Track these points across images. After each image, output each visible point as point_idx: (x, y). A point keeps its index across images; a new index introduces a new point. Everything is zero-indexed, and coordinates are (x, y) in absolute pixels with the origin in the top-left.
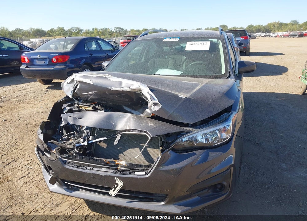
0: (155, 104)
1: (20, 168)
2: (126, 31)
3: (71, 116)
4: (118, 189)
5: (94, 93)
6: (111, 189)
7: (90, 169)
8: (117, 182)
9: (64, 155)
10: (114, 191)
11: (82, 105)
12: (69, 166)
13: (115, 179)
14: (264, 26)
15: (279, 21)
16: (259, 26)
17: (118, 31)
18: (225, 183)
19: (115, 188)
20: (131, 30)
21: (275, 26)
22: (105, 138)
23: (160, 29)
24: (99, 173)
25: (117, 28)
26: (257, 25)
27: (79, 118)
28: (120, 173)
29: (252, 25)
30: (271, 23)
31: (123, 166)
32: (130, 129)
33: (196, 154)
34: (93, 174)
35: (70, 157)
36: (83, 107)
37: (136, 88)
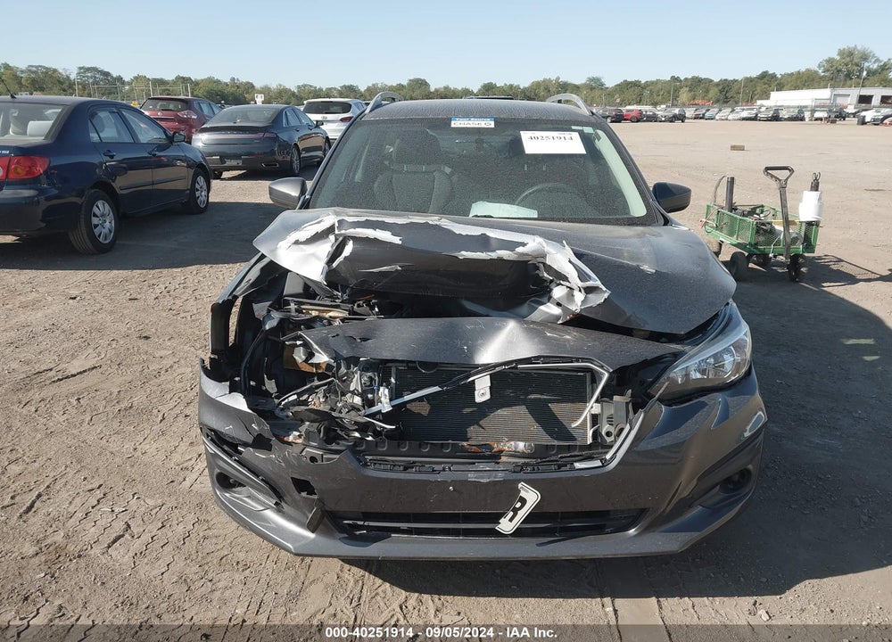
0: (589, 290)
1: (80, 515)
2: (120, 79)
3: (337, 335)
4: (522, 514)
5: (399, 268)
6: (502, 515)
7: (444, 470)
8: (523, 494)
9: (338, 444)
10: (511, 520)
11: (311, 304)
12: (379, 470)
13: (520, 485)
14: (522, 87)
15: (558, 78)
16: (511, 86)
17: (91, 81)
18: (750, 467)
19: (516, 511)
20: (136, 78)
21: (549, 91)
22: (436, 389)
23: (233, 79)
24: (472, 477)
25: (89, 69)
26: (506, 85)
27: (364, 339)
28: (534, 470)
29: (491, 83)
30: (539, 82)
31: (515, 454)
32: (537, 358)
33: (707, 405)
34: (453, 483)
35: (358, 449)
36: (312, 310)
37: (533, 251)
